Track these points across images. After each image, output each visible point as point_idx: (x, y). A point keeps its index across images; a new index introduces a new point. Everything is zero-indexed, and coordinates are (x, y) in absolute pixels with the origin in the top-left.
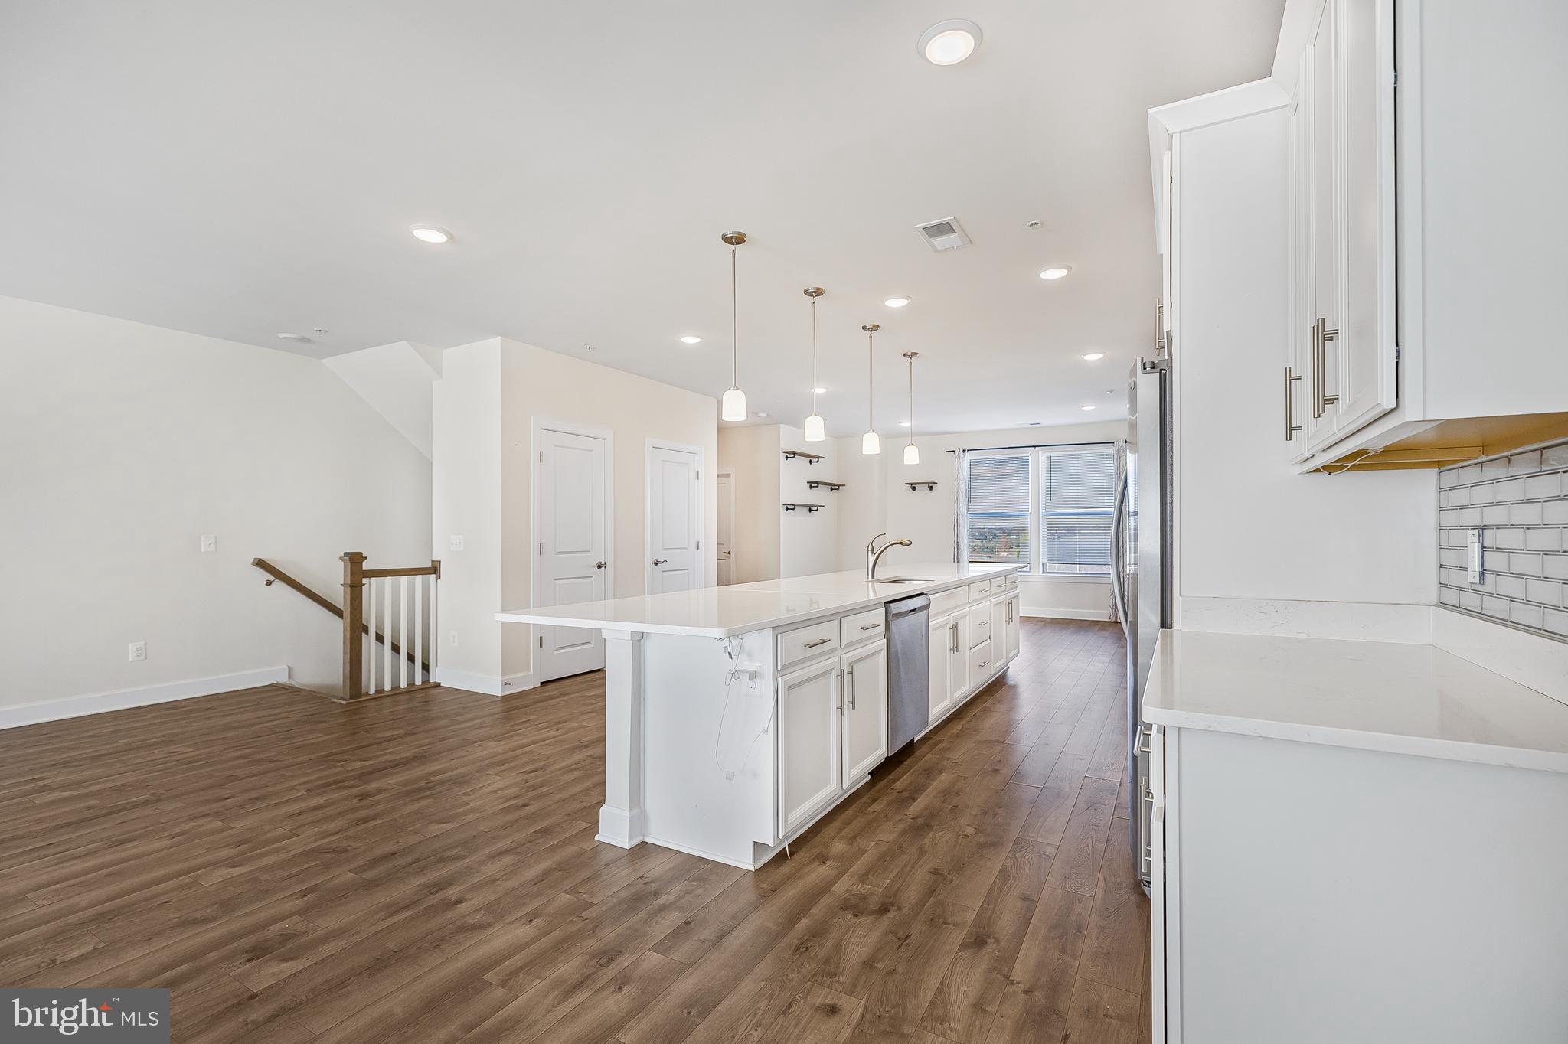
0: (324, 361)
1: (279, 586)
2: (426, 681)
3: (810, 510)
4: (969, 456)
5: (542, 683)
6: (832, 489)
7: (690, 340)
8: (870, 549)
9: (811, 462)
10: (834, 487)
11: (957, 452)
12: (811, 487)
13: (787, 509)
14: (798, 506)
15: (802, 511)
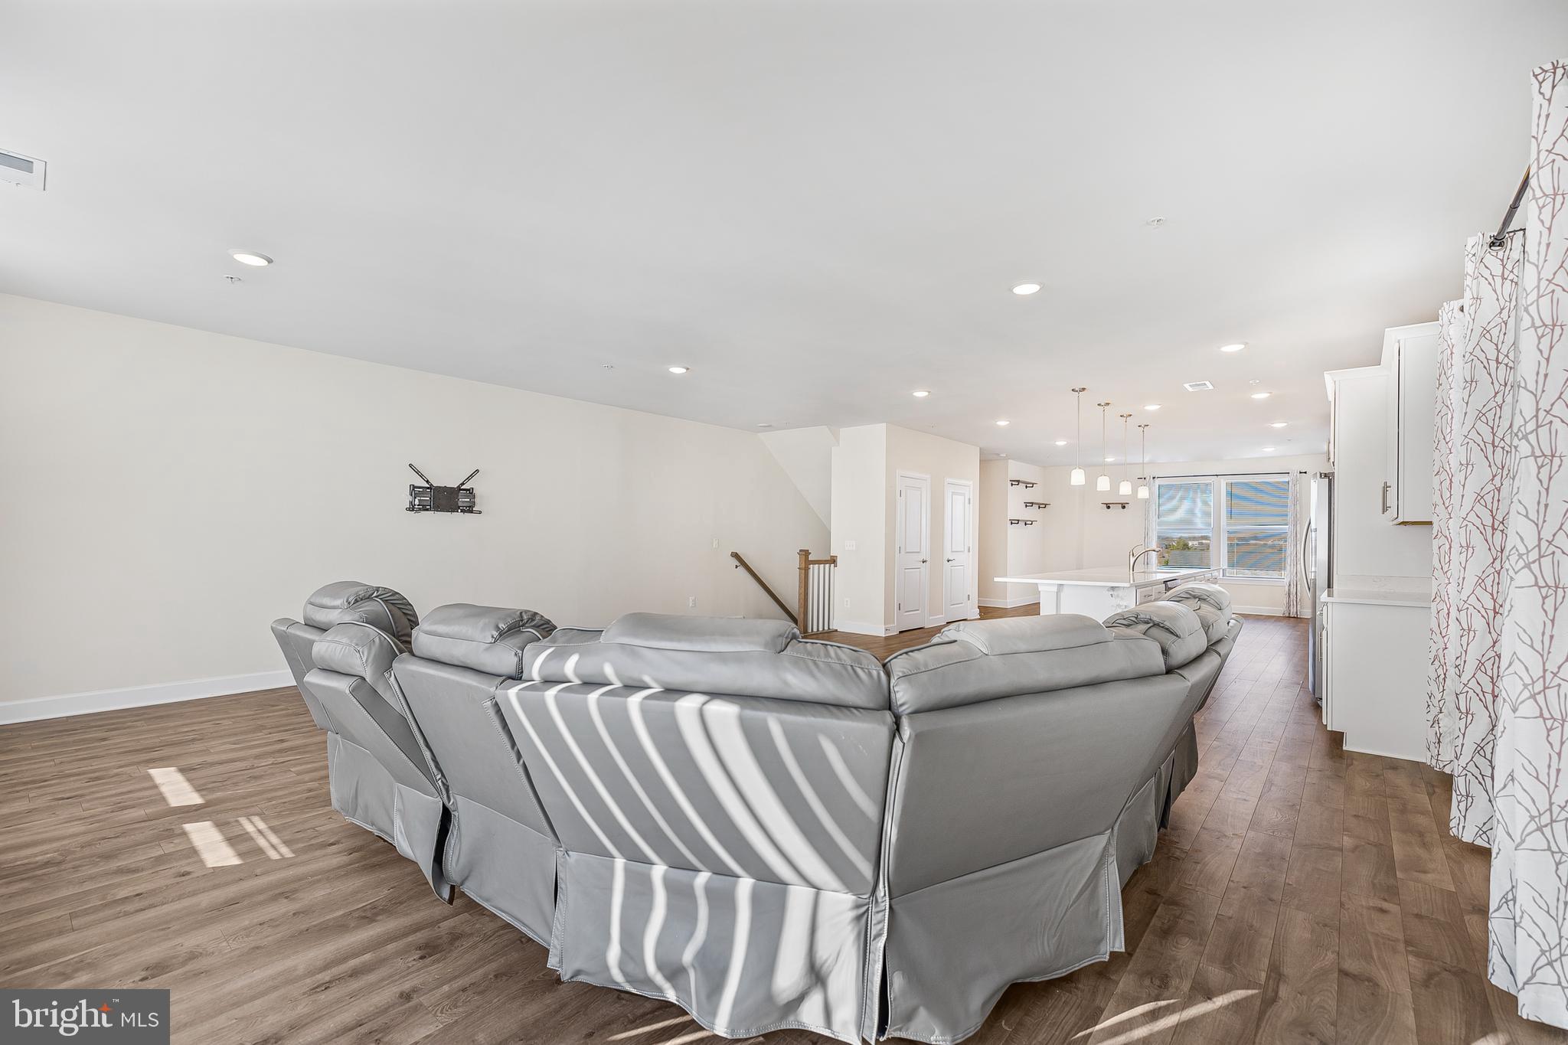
0: (759, 434)
1: (741, 569)
2: (829, 628)
3: (1026, 524)
4: (1158, 482)
5: (901, 632)
6: (1039, 507)
7: (920, 394)
8: (1131, 553)
9: (1026, 487)
10: (1042, 506)
11: (1147, 479)
12: (1026, 506)
13: (1012, 523)
14: (1018, 520)
15: (1022, 524)
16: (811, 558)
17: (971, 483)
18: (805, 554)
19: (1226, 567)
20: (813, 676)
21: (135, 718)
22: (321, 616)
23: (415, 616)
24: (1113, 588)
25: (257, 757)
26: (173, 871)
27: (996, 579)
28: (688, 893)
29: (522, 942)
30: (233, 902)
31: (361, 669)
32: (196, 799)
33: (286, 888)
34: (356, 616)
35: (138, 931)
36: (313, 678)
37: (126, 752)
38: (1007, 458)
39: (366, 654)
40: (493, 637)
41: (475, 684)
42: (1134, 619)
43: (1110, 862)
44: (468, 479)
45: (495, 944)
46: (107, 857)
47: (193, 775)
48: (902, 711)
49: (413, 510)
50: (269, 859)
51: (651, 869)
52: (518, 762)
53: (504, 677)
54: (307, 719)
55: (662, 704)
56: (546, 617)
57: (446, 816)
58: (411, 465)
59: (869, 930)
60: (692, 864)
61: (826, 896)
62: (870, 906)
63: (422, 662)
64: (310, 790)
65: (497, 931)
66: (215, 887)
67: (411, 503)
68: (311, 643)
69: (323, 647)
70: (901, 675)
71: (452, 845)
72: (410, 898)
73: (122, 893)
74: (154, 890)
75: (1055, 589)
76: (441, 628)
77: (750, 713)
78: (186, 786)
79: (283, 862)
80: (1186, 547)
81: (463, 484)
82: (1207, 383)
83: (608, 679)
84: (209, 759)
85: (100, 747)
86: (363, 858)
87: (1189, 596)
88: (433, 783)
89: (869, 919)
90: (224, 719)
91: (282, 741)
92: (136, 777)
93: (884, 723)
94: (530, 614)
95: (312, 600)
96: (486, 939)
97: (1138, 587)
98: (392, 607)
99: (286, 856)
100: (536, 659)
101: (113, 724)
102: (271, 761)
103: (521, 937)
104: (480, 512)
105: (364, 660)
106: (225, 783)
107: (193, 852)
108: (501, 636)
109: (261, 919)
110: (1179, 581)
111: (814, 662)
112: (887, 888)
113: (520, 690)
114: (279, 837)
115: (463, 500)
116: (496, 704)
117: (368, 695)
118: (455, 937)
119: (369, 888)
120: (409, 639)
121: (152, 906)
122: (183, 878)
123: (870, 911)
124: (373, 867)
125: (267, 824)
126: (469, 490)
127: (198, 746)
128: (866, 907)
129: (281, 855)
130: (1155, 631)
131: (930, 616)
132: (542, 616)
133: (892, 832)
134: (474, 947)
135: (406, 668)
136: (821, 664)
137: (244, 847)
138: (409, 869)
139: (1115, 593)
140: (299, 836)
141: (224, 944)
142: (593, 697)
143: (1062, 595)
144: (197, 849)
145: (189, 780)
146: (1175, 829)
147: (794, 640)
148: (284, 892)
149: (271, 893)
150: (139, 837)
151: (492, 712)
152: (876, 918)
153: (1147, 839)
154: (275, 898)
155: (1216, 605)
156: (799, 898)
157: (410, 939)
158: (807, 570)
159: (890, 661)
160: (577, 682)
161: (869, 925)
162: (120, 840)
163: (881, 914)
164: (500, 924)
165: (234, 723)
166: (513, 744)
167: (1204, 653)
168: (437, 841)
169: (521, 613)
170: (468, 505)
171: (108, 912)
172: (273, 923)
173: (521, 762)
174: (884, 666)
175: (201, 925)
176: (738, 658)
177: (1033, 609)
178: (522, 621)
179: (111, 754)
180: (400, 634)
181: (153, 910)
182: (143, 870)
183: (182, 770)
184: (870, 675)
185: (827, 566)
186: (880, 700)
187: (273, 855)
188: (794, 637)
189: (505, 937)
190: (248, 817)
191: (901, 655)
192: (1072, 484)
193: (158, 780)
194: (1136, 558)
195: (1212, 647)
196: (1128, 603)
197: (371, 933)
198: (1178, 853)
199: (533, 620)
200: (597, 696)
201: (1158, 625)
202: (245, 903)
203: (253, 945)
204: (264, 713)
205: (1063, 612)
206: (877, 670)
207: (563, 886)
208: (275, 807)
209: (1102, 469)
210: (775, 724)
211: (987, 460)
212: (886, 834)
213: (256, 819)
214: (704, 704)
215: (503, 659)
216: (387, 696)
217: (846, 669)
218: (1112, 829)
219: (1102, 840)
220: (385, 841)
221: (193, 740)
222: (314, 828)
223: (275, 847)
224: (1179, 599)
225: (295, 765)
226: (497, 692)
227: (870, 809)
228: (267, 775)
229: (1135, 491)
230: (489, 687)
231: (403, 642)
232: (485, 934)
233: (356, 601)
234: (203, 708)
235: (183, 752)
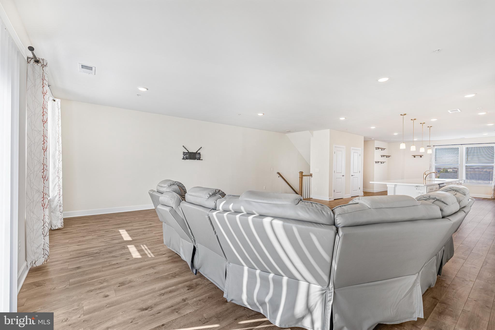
0: (286, 134)
1: (280, 178)
3: (381, 163)
4: (435, 147)
5: (334, 200)
6: (387, 157)
7: (342, 119)
8: (424, 174)
9: (382, 150)
10: (388, 157)
11: (431, 146)
12: (382, 157)
13: (376, 163)
14: (379, 162)
15: (380, 163)
16: (303, 174)
17: (361, 149)
18: (301, 173)
19: (465, 179)
20: (307, 213)
21: (116, 216)
22: (161, 189)
23: (186, 190)
24: (417, 186)
25: (145, 228)
26: (125, 258)
27: (370, 182)
28: (267, 280)
29: (215, 288)
30: (140, 268)
31: (172, 205)
32: (130, 239)
33: (153, 266)
34: (170, 190)
35: (117, 273)
36: (160, 207)
37: (114, 225)
38: (374, 140)
39: (173, 200)
40: (208, 197)
41: (203, 210)
42: (428, 198)
43: (417, 285)
44: (199, 150)
45: (208, 288)
46: (110, 252)
47: (129, 232)
48: (339, 226)
49: (184, 159)
50: (148, 257)
51: (256, 271)
52: (215, 234)
53: (211, 209)
54: (157, 218)
55: (259, 220)
56: (223, 191)
57: (195, 249)
58: (183, 146)
59: (326, 298)
60: (268, 271)
61: (313, 286)
62: (327, 290)
63: (188, 203)
64: (158, 239)
65: (209, 284)
66: (136, 263)
67: (183, 157)
68: (159, 197)
69: (163, 198)
70: (338, 214)
71: (196, 257)
72: (185, 272)
73: (114, 263)
74: (121, 262)
75: (394, 186)
76: (193, 194)
77: (287, 224)
78: (128, 235)
79: (152, 259)
80: (447, 171)
81: (197, 151)
82: (458, 110)
83: (242, 211)
84: (133, 228)
85: (107, 223)
86: (172, 259)
87: (451, 190)
88: (191, 239)
89: (327, 295)
90: (137, 217)
91: (151, 224)
92: (116, 232)
93: (333, 230)
94: (218, 190)
95: (159, 185)
96: (206, 286)
97: (427, 186)
98: (180, 187)
99: (153, 257)
100: (220, 204)
101: (110, 217)
102: (148, 229)
103: (216, 287)
104: (202, 160)
105: (173, 202)
106: (137, 235)
107: (130, 253)
108: (210, 197)
109: (147, 273)
110: (445, 184)
111: (308, 209)
112: (333, 285)
113: (217, 213)
114: (150, 251)
115: (197, 156)
116: (209, 217)
117: (174, 213)
118: (197, 285)
119: (173, 268)
120: (184, 197)
121: (120, 267)
122: (127, 260)
123: (327, 292)
124: (175, 262)
125: (147, 247)
126: (199, 153)
127: (130, 224)
128: (325, 291)
129: (151, 256)
130: (437, 202)
131: (345, 194)
132: (222, 191)
133: (335, 266)
134: (202, 288)
135: (184, 204)
136: (310, 209)
137: (142, 253)
138: (184, 263)
139: (418, 188)
140: (156, 251)
141: (138, 279)
142: (238, 216)
143: (397, 188)
144: (131, 252)
145: (128, 233)
146: (444, 276)
147: (301, 201)
148: (152, 267)
149: (149, 266)
150: (117, 248)
151: (208, 219)
152: (329, 295)
153: (433, 279)
154: (150, 268)
155: (463, 193)
156: (303, 285)
157: (185, 284)
158: (302, 178)
159: (334, 209)
160: (233, 211)
161: (326, 297)
162: (112, 248)
163: (331, 294)
164: (209, 282)
165: (139, 218)
166: (214, 229)
167: (458, 211)
168: (192, 256)
169: (216, 190)
170: (199, 157)
171: (110, 267)
172: (149, 275)
173: (216, 234)
174: (332, 210)
175: (132, 273)
176: (282, 206)
177: (385, 193)
178: (216, 192)
179: (110, 225)
180: (182, 195)
181: (121, 268)
182: (118, 257)
183: (127, 231)
184: (327, 213)
185: (309, 177)
186: (331, 222)
187: (149, 256)
188: (301, 200)
189: (211, 287)
190: (143, 244)
191: (338, 207)
192: (400, 149)
193: (121, 233)
194: (427, 175)
195: (462, 209)
196: (424, 192)
197: (175, 281)
198: (445, 285)
199: (219, 192)
200: (239, 216)
201: (439, 200)
202: (143, 268)
203: (145, 280)
204: (146, 216)
205: (397, 194)
206: (330, 212)
207: (228, 273)
208: (149, 242)
209: (413, 143)
210: (295, 228)
211: (367, 141)
212: (333, 267)
213: (145, 245)
214: (272, 220)
215: (211, 203)
216: (179, 213)
217: (319, 211)
218: (419, 273)
219: (415, 277)
220: (178, 255)
221: (129, 222)
222: (159, 249)
223: (150, 254)
224: (447, 191)
225: (154, 231)
226: (209, 213)
227: (327, 258)
228: (147, 233)
229: (426, 151)
230: (207, 212)
231: (183, 197)
232: (205, 285)
233: (170, 185)
234: (131, 214)
235: (127, 225)
